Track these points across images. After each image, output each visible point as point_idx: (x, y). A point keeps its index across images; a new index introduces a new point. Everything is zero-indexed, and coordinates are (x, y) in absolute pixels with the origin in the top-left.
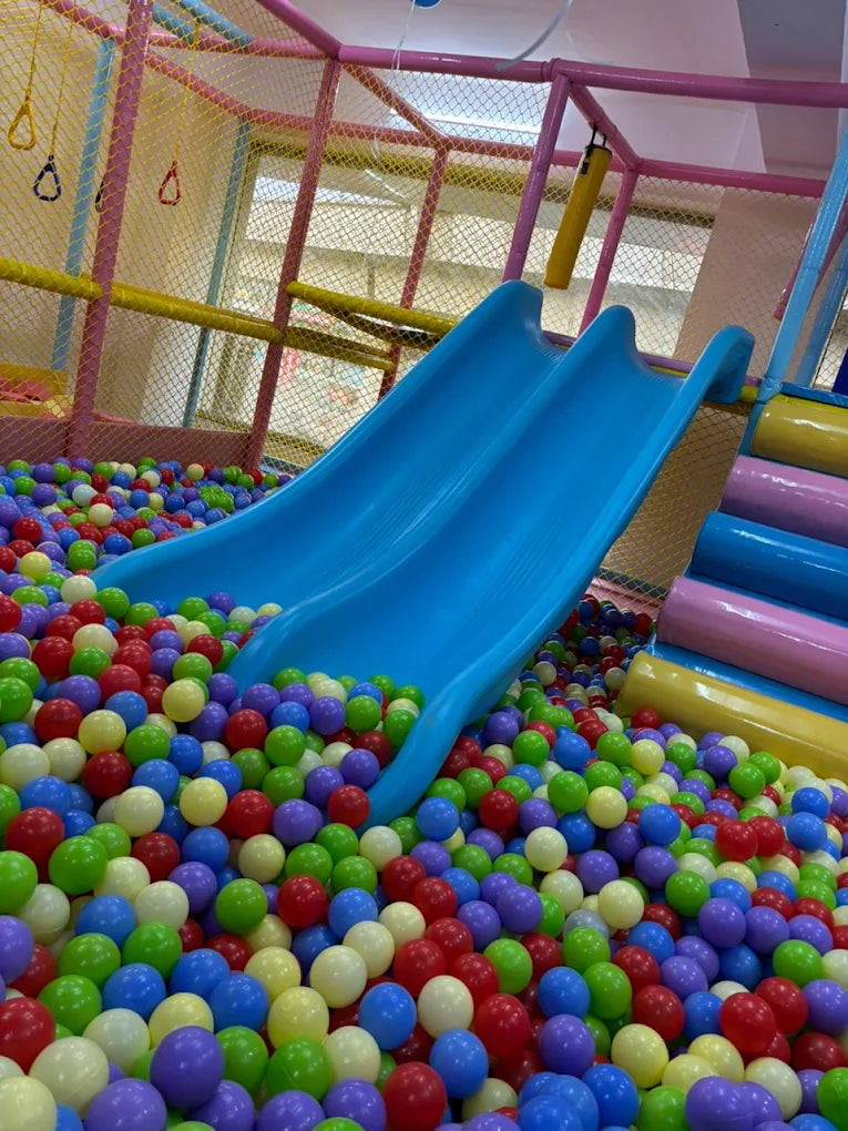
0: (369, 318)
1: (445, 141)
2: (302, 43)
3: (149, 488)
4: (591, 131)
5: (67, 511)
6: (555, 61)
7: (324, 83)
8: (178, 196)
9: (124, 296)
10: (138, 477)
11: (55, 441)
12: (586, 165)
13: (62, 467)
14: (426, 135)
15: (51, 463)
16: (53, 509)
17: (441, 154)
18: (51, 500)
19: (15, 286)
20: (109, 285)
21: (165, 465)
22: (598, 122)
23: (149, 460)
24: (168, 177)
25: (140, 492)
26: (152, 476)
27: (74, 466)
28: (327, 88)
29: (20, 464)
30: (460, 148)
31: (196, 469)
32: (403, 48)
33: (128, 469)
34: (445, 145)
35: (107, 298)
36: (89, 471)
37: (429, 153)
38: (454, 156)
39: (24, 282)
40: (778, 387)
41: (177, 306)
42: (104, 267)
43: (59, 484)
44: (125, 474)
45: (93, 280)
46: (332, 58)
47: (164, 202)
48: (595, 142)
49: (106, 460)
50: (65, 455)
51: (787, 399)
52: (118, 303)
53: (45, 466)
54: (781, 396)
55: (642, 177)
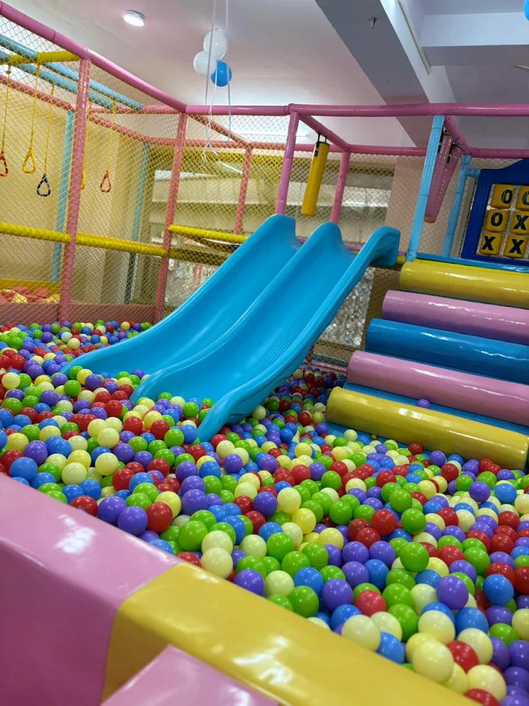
0: (211, 240)
1: (250, 145)
2: (165, 107)
3: (100, 334)
4: (317, 135)
5: (58, 345)
6: (290, 105)
7: (179, 125)
8: (110, 186)
9: (82, 239)
10: (95, 329)
11: (52, 314)
12: (316, 152)
13: (56, 326)
14: (239, 143)
15: (51, 324)
16: (51, 344)
17: (249, 151)
18: (50, 340)
19: (29, 239)
20: (75, 235)
21: (109, 323)
22: (320, 130)
23: (101, 321)
24: (105, 178)
25: (95, 336)
26: (101, 328)
27: (62, 325)
28: (182, 126)
29: (35, 325)
30: (258, 148)
31: (126, 324)
32: (215, 105)
33: (90, 325)
34: (250, 147)
35: (74, 240)
36: (70, 328)
37: (243, 151)
38: (255, 151)
39: (34, 237)
40: (414, 255)
41: (110, 242)
42: (72, 226)
43: (55, 334)
44: (88, 328)
45: (67, 233)
46: (182, 112)
47: (103, 191)
48: (321, 140)
49: (79, 322)
50: (57, 320)
51: (420, 261)
52: (80, 243)
53: (47, 326)
54: (417, 260)
55: (352, 154)
